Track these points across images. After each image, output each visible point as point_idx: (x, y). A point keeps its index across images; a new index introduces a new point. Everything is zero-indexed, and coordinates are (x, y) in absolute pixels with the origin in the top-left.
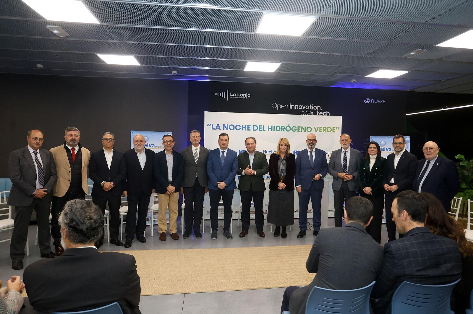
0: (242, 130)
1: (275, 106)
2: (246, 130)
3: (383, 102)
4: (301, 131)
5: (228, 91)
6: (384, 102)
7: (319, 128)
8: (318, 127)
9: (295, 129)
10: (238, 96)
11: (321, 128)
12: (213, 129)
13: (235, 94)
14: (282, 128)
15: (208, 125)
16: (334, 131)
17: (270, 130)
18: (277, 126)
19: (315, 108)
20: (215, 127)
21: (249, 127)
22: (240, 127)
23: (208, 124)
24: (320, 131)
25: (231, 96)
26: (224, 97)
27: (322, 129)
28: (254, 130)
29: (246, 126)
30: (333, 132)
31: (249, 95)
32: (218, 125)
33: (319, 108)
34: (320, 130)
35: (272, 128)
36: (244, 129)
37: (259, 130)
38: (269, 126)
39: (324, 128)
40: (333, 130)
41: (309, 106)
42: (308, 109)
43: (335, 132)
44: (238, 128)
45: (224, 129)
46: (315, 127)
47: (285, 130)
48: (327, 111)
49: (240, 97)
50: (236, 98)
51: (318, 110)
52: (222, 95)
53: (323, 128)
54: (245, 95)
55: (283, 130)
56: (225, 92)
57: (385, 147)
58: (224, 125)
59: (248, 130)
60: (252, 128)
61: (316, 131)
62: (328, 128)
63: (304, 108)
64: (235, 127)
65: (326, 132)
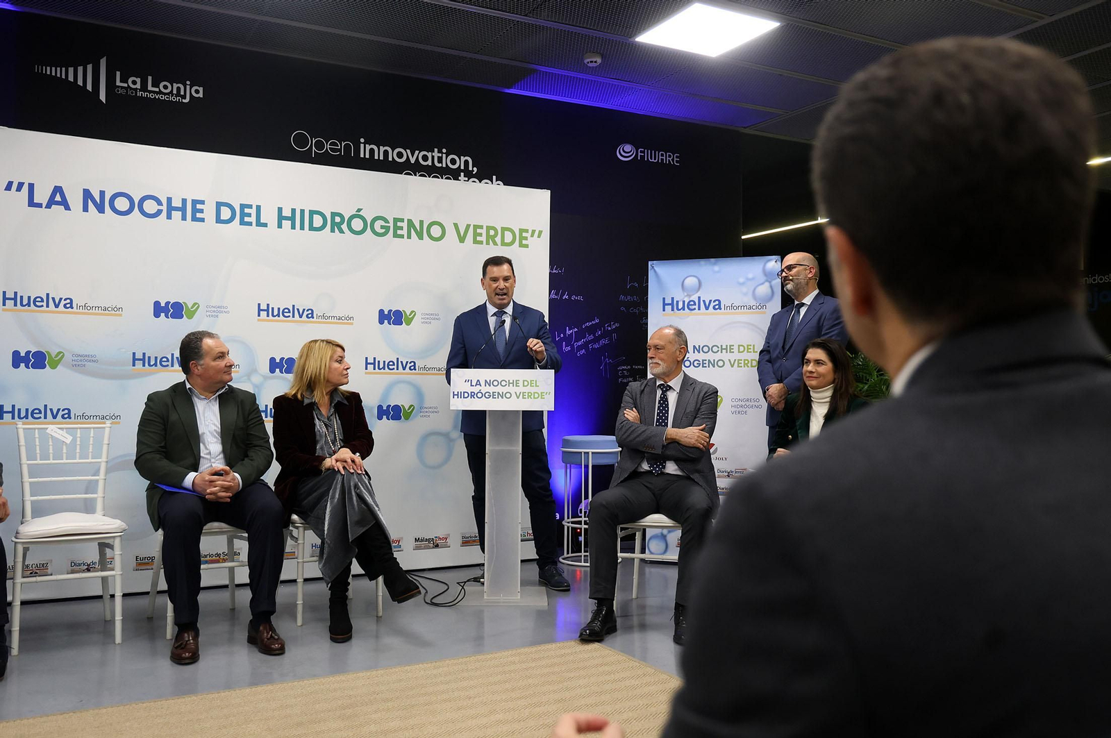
0: (169, 217)
1: (302, 141)
2: (184, 218)
3: (673, 160)
4: (406, 236)
5: (103, 62)
6: (677, 162)
7: (471, 228)
8: (468, 226)
9: (382, 227)
10: (150, 88)
11: (479, 231)
12: (31, 203)
13: (138, 80)
14: (333, 219)
15: (9, 187)
16: (524, 242)
17: (287, 224)
18: (312, 213)
19: (453, 162)
20: (42, 196)
21: (199, 206)
22: (160, 203)
23: (11, 183)
24: (475, 242)
25: (118, 83)
26: (89, 88)
27: (483, 232)
28: (219, 220)
29: (184, 201)
30: (521, 245)
31: (197, 92)
32: (58, 190)
33: (466, 162)
34: (476, 235)
35: (292, 219)
36: (177, 215)
37: (242, 223)
38: (280, 210)
39: (489, 228)
40: (522, 238)
41: (429, 155)
42: (429, 162)
43: (527, 246)
44: (150, 206)
45: (86, 209)
46: (456, 225)
47: (344, 227)
48: (494, 177)
49: (160, 92)
50: (139, 94)
51: (462, 171)
52: (81, 76)
53: (485, 228)
54: (178, 89)
55: (336, 227)
56: (90, 67)
57: (699, 298)
58: (87, 194)
59: (194, 219)
60: (209, 212)
61: (462, 239)
62: (504, 229)
63: (413, 161)
64: (136, 205)
65: (495, 244)
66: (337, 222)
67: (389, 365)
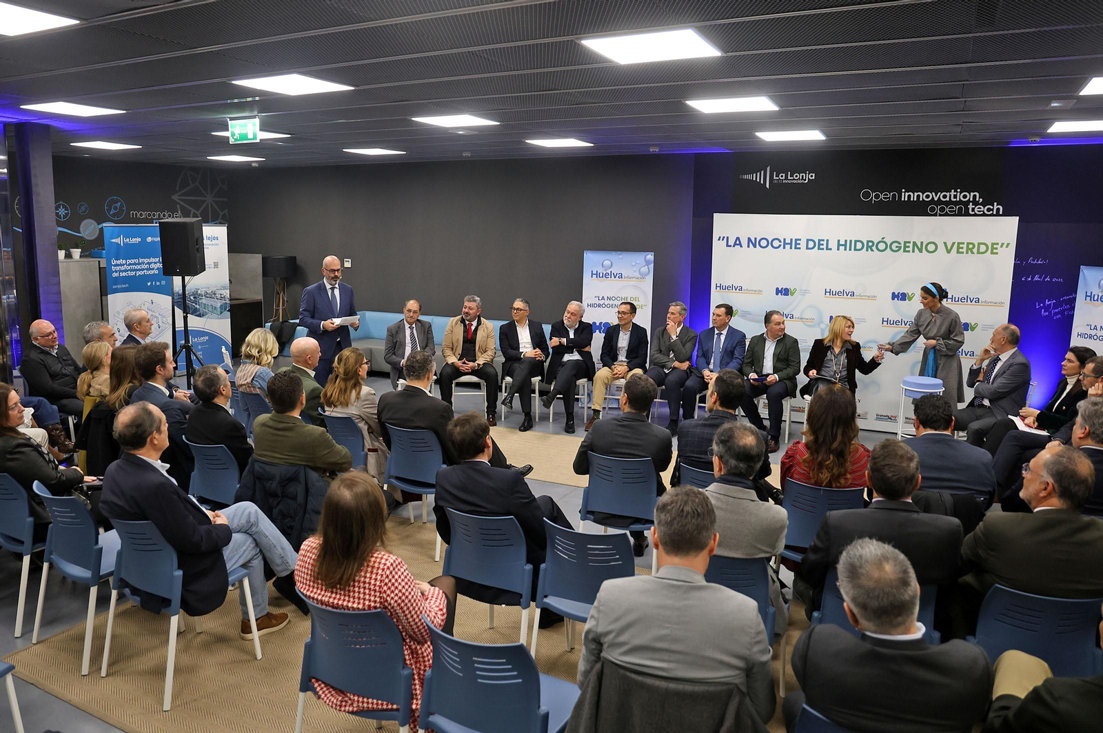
0: (784, 248)
1: (867, 195)
2: (791, 248)
4: (911, 251)
5: (768, 168)
7: (956, 244)
8: (954, 243)
9: (897, 247)
10: (789, 178)
11: (961, 246)
12: (728, 246)
13: (784, 175)
14: (868, 244)
15: (719, 240)
16: (995, 251)
17: (842, 248)
18: (856, 241)
19: (965, 197)
20: (731, 242)
21: (798, 242)
22: (780, 242)
23: (720, 237)
24: (958, 252)
25: (775, 178)
26: (762, 182)
27: (965, 246)
28: (807, 248)
29: (791, 240)
30: (992, 253)
31: (812, 176)
32: (738, 238)
33: (975, 196)
34: (959, 248)
35: (845, 245)
36: (788, 247)
37: (819, 249)
38: (839, 241)
39: (968, 244)
40: (994, 248)
41: (948, 194)
42: (948, 199)
44: (776, 243)
45: (748, 247)
46: (945, 243)
47: (874, 248)
48: (995, 204)
49: (794, 179)
50: (784, 182)
51: (971, 202)
52: (758, 177)
53: (966, 244)
54: (803, 176)
55: (869, 248)
56: (763, 172)
58: (749, 239)
59: (796, 248)
60: (803, 244)
61: (949, 251)
62: (979, 244)
63: (936, 199)
64: (770, 243)
65: (973, 253)
66: (870, 246)
67: (896, 322)
